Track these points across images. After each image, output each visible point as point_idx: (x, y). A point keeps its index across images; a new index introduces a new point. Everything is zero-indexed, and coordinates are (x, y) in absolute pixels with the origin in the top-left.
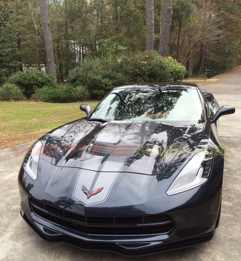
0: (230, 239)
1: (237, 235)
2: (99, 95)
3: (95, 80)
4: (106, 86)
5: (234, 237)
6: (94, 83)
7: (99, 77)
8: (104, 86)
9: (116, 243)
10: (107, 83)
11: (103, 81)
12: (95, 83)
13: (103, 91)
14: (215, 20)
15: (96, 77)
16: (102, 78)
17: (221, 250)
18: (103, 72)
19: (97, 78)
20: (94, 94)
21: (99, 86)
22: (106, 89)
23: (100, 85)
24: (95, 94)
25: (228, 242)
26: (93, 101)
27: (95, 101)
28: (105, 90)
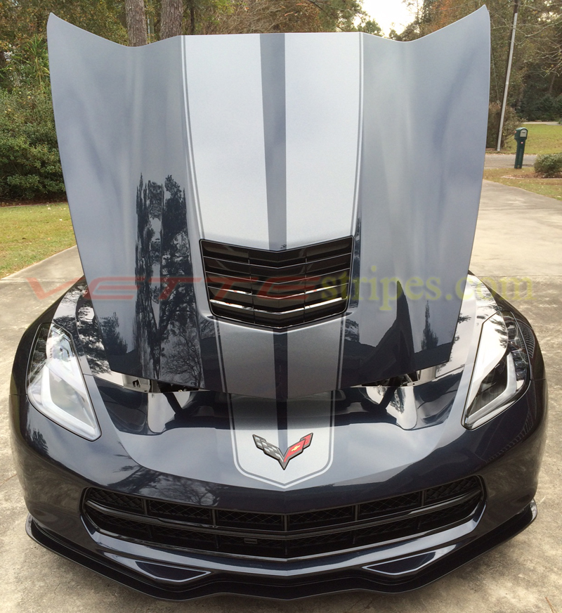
0: (544, 503)
1: (550, 491)
2: (25, 189)
3: (11, 148)
4: (44, 164)
5: (550, 497)
6: (8, 157)
7: (20, 142)
8: (38, 165)
9: (365, 567)
10: (45, 158)
11: (34, 151)
12: (12, 158)
13: (37, 178)
14: (268, 8)
15: (12, 142)
16: (30, 145)
17: (544, 534)
18: (30, 127)
19: (17, 145)
20: (10, 185)
21: (22, 165)
22: (45, 172)
23: (27, 163)
24: (15, 186)
25: (545, 510)
26: (11, 204)
27: (17, 204)
28: (40, 175)
